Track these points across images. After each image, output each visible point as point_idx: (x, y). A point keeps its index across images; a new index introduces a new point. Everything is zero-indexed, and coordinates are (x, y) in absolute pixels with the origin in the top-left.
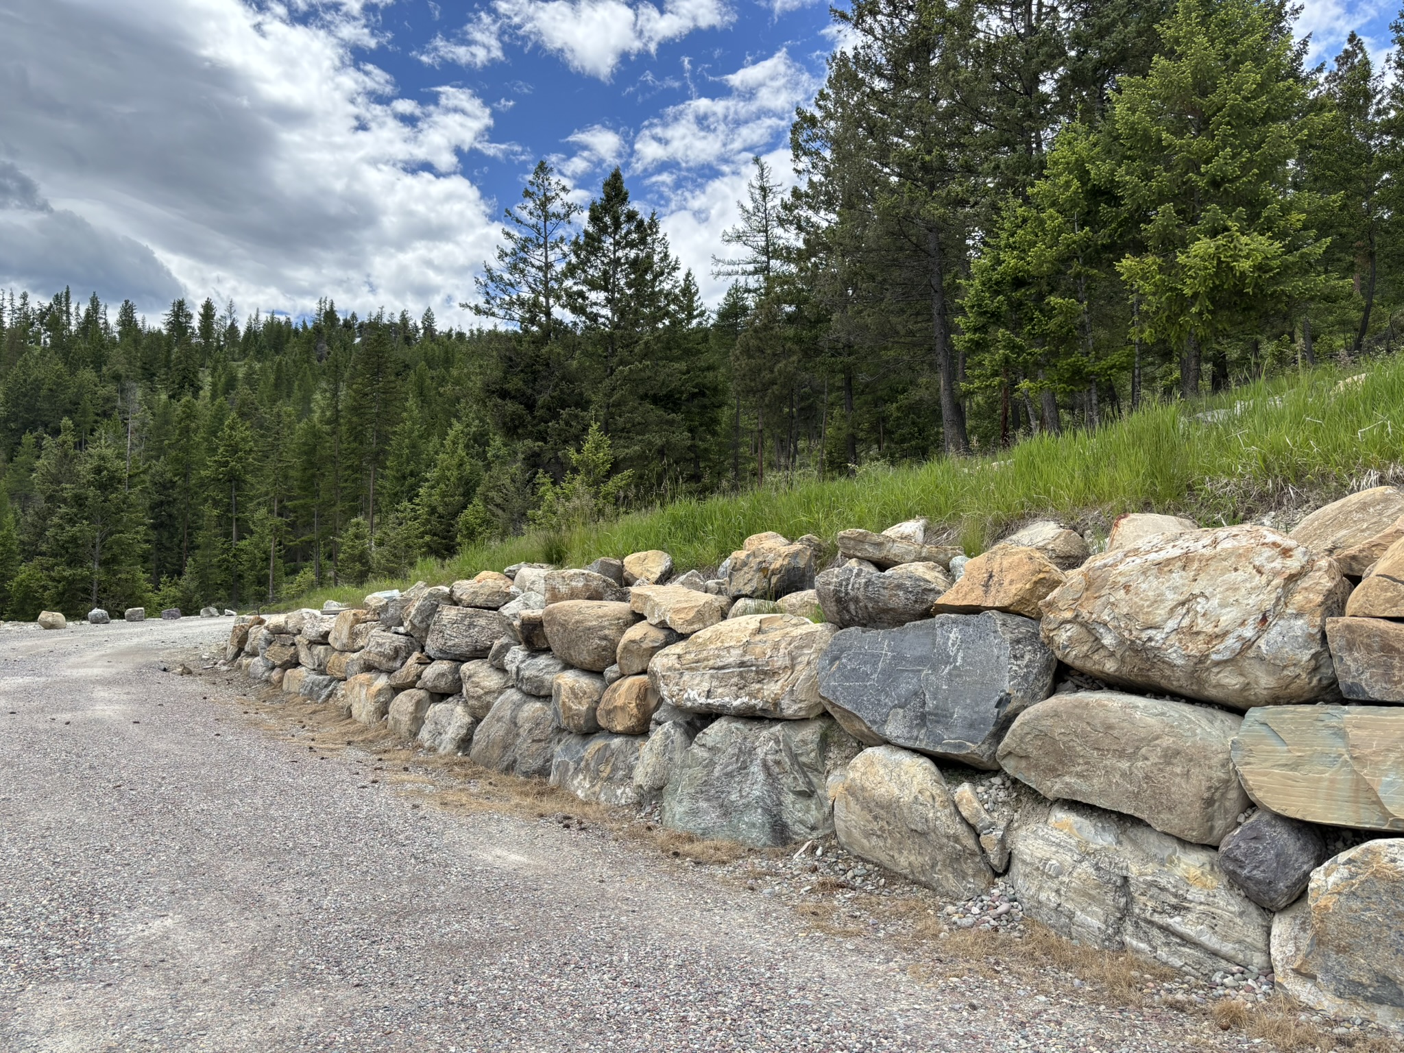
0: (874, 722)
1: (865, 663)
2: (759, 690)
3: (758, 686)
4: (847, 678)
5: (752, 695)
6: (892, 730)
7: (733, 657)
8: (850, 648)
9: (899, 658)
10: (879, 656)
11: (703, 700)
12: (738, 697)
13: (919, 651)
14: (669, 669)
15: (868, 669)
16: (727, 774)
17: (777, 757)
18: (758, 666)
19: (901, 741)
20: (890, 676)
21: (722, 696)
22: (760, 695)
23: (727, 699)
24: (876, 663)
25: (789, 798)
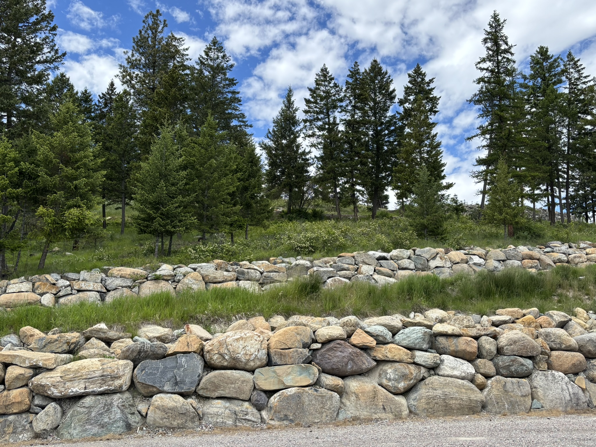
0: (160, 387)
1: (154, 370)
2: (113, 384)
3: (112, 382)
4: (148, 375)
5: (109, 386)
6: (166, 388)
7: (98, 374)
8: (148, 366)
9: (166, 368)
10: (159, 368)
11: (83, 391)
12: (101, 387)
13: (172, 365)
14: (58, 382)
15: (156, 372)
16: (99, 414)
17: (123, 404)
18: (111, 376)
19: (170, 391)
20: (164, 373)
21: (93, 388)
22: (113, 385)
23: (95, 389)
24: (158, 370)
25: (129, 416)
